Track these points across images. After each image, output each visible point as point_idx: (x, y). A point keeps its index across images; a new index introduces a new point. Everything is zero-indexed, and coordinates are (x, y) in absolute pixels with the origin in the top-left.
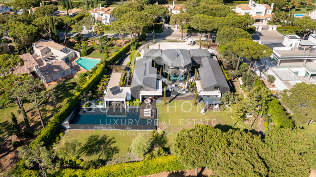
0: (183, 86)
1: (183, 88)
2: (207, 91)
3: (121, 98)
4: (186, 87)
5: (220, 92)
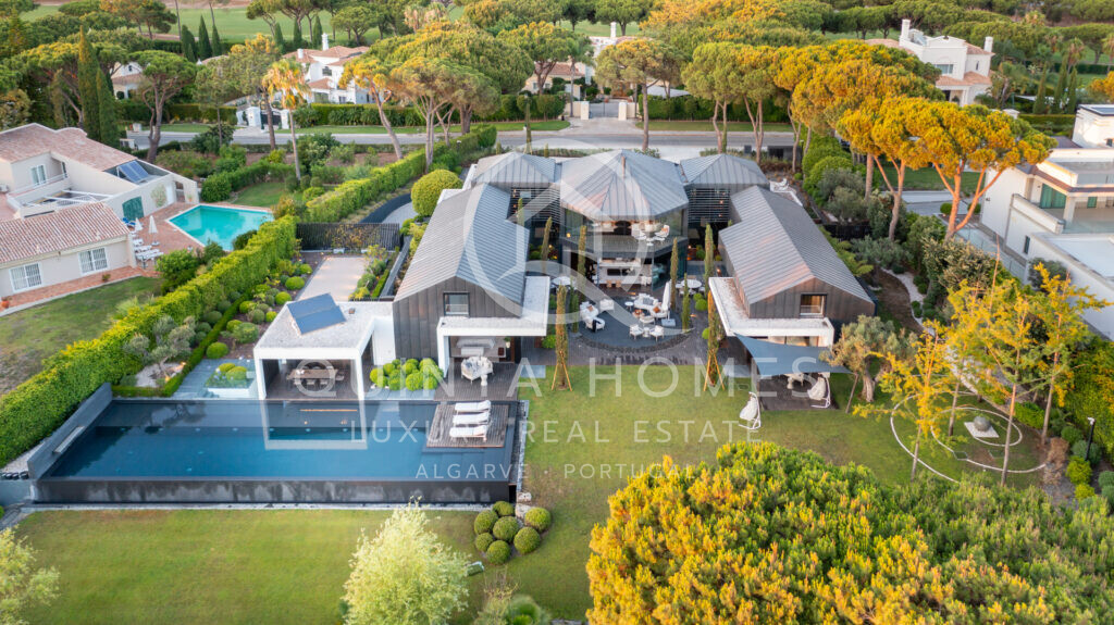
0: (650, 308)
1: (653, 313)
2: (765, 317)
3: (340, 345)
4: (665, 306)
5: (826, 320)
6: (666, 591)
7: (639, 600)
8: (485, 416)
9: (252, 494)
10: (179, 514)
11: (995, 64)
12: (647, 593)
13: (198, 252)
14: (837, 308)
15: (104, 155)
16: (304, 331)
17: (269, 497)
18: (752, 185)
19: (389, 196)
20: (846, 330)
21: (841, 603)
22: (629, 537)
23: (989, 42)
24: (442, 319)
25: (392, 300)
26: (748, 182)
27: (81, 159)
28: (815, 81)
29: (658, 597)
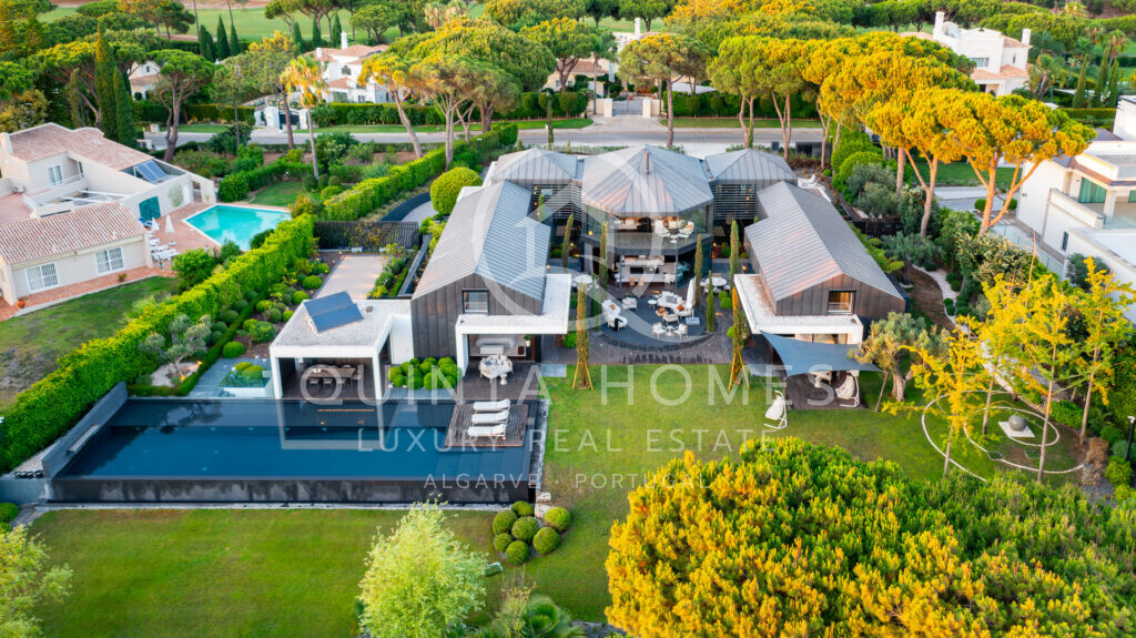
0: (674, 307)
1: (677, 311)
2: (792, 314)
3: (356, 343)
4: (689, 304)
5: (855, 317)
6: (687, 587)
7: (659, 597)
8: (504, 415)
9: (267, 494)
10: (195, 514)
11: (1032, 57)
12: (667, 590)
13: (215, 251)
14: (867, 305)
15: (120, 154)
16: (320, 329)
17: (284, 496)
18: (779, 181)
19: (408, 194)
20: (875, 327)
21: (867, 599)
22: (649, 532)
23: (1027, 34)
24: (461, 317)
25: (410, 298)
26: (774, 177)
27: (98, 159)
28: (844, 74)
29: (678, 593)
